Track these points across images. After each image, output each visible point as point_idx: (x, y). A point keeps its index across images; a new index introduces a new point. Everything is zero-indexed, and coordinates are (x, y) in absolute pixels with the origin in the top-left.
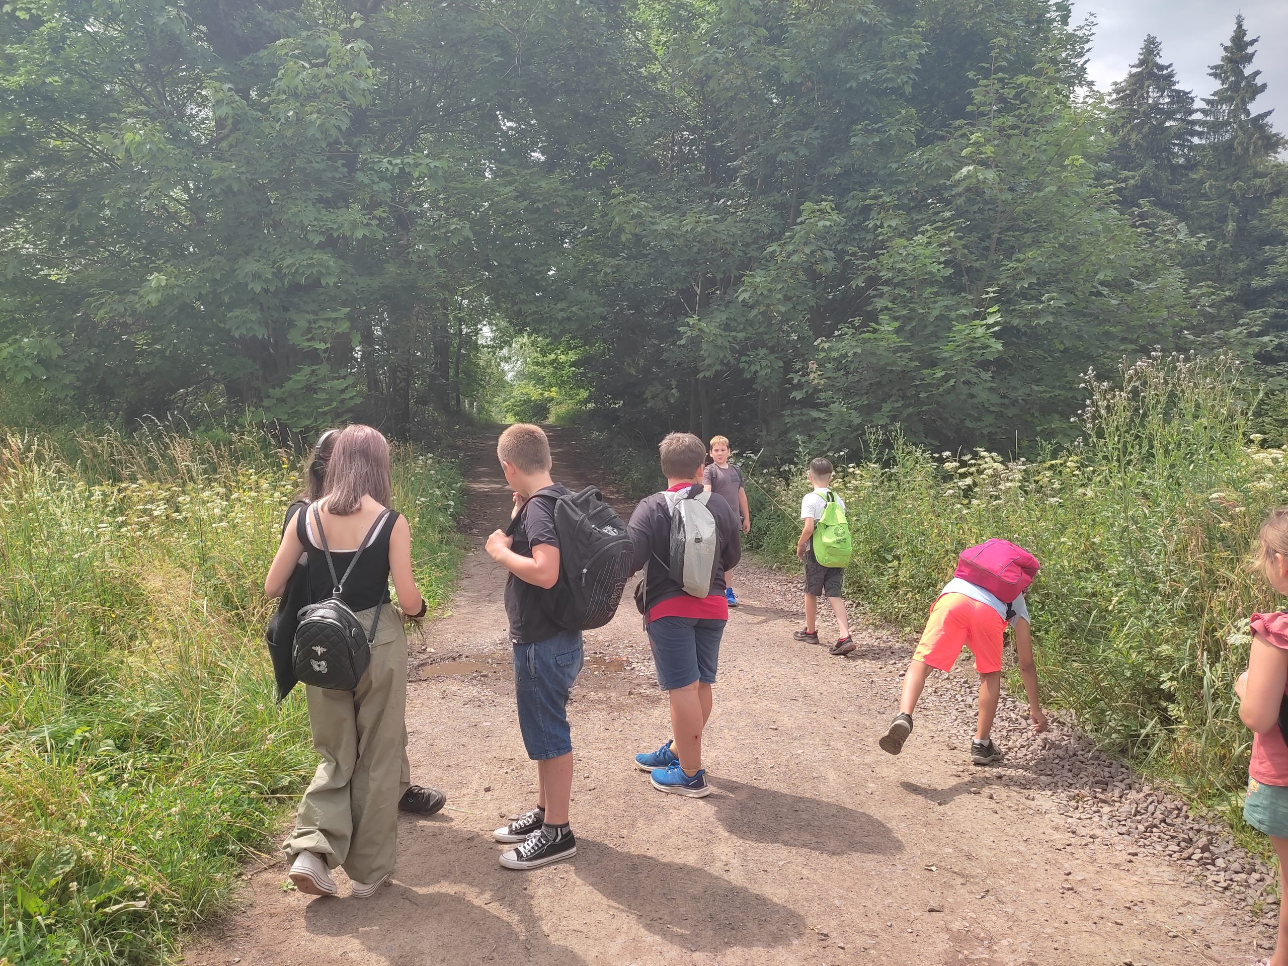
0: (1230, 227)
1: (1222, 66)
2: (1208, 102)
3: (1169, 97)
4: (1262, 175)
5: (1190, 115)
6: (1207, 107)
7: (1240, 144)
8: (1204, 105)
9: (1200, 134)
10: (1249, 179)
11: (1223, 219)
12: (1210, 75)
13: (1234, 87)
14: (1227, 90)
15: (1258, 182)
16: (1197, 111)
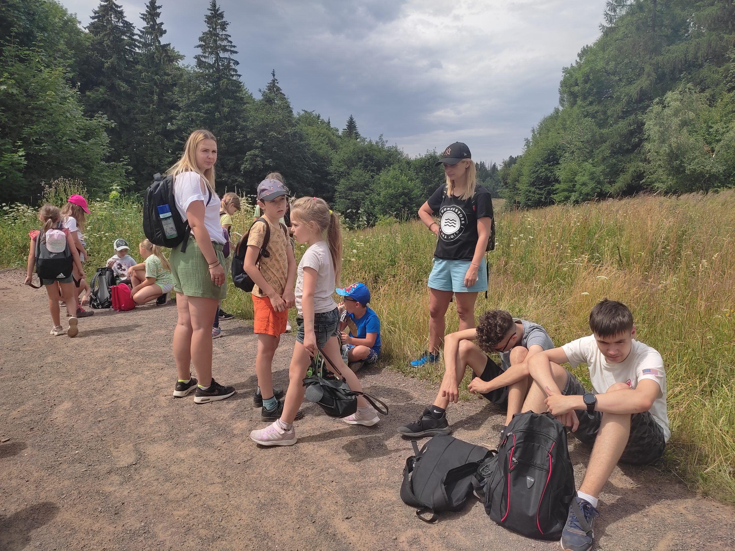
0: (155, 98)
1: (146, 15)
2: (141, 32)
3: (122, 23)
4: (168, 75)
5: (133, 36)
6: (141, 34)
7: (157, 57)
8: (139, 33)
9: (139, 47)
10: (162, 75)
11: (152, 93)
12: (141, 18)
13: (153, 27)
14: (150, 28)
15: (166, 77)
16: (136, 34)
